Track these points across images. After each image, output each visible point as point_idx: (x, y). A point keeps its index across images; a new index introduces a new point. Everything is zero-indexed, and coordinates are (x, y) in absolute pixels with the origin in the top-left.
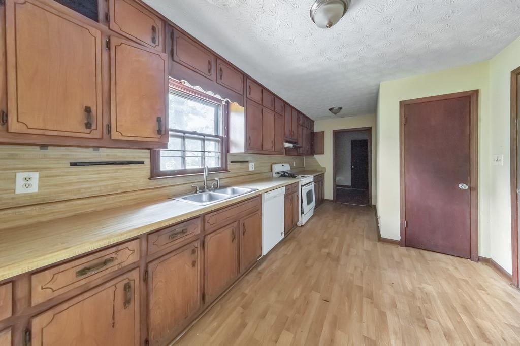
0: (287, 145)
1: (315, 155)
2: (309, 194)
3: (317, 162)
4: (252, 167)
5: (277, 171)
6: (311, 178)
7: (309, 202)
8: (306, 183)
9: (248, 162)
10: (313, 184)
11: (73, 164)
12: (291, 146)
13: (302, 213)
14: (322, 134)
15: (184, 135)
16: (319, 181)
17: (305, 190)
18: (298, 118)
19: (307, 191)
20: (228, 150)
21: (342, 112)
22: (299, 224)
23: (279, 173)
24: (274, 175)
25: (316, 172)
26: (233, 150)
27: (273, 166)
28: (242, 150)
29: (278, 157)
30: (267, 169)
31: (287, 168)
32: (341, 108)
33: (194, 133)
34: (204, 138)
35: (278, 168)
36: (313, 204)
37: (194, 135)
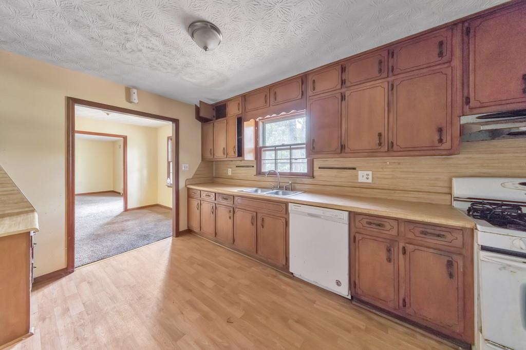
9: (354, 169)
11: (237, 167)
15: (276, 149)
33: (283, 145)
34: (291, 147)
37: (283, 147)
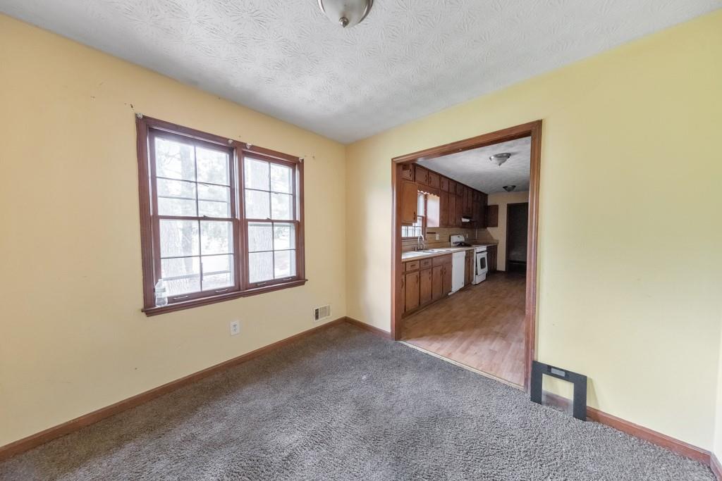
0: (464, 220)
1: (488, 228)
2: (482, 260)
3: (489, 233)
4: (437, 237)
5: (455, 241)
6: (484, 248)
7: (483, 266)
8: (480, 251)
9: (435, 233)
10: (486, 253)
12: (468, 220)
13: (477, 274)
14: (496, 207)
16: (492, 251)
17: (479, 257)
18: (473, 196)
19: (481, 257)
20: (426, 226)
21: (515, 188)
22: (473, 283)
23: (456, 243)
24: (452, 244)
25: (489, 244)
26: (429, 225)
27: (452, 237)
28: (437, 225)
29: (454, 230)
30: (447, 239)
31: (462, 239)
32: (514, 186)
35: (455, 239)
36: (486, 269)
